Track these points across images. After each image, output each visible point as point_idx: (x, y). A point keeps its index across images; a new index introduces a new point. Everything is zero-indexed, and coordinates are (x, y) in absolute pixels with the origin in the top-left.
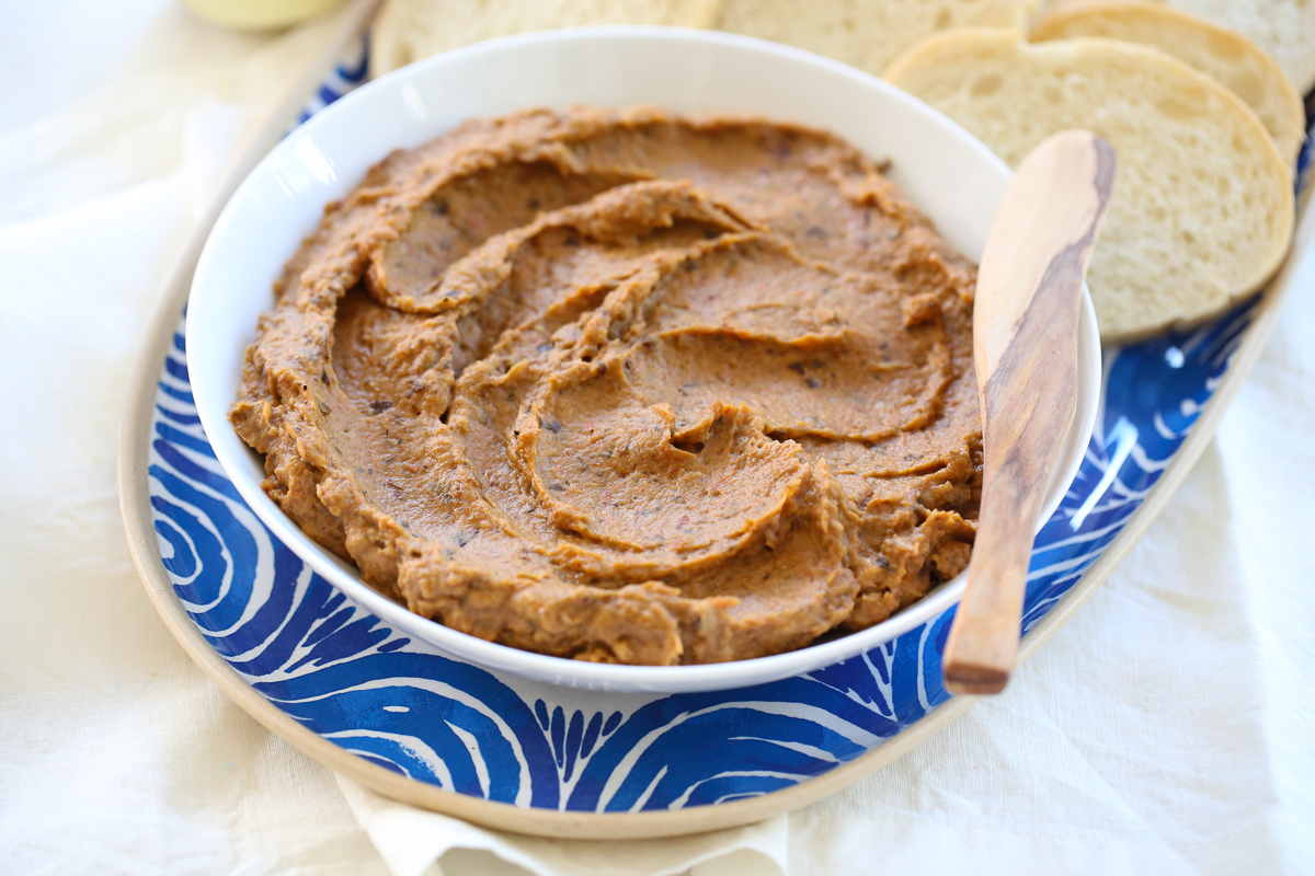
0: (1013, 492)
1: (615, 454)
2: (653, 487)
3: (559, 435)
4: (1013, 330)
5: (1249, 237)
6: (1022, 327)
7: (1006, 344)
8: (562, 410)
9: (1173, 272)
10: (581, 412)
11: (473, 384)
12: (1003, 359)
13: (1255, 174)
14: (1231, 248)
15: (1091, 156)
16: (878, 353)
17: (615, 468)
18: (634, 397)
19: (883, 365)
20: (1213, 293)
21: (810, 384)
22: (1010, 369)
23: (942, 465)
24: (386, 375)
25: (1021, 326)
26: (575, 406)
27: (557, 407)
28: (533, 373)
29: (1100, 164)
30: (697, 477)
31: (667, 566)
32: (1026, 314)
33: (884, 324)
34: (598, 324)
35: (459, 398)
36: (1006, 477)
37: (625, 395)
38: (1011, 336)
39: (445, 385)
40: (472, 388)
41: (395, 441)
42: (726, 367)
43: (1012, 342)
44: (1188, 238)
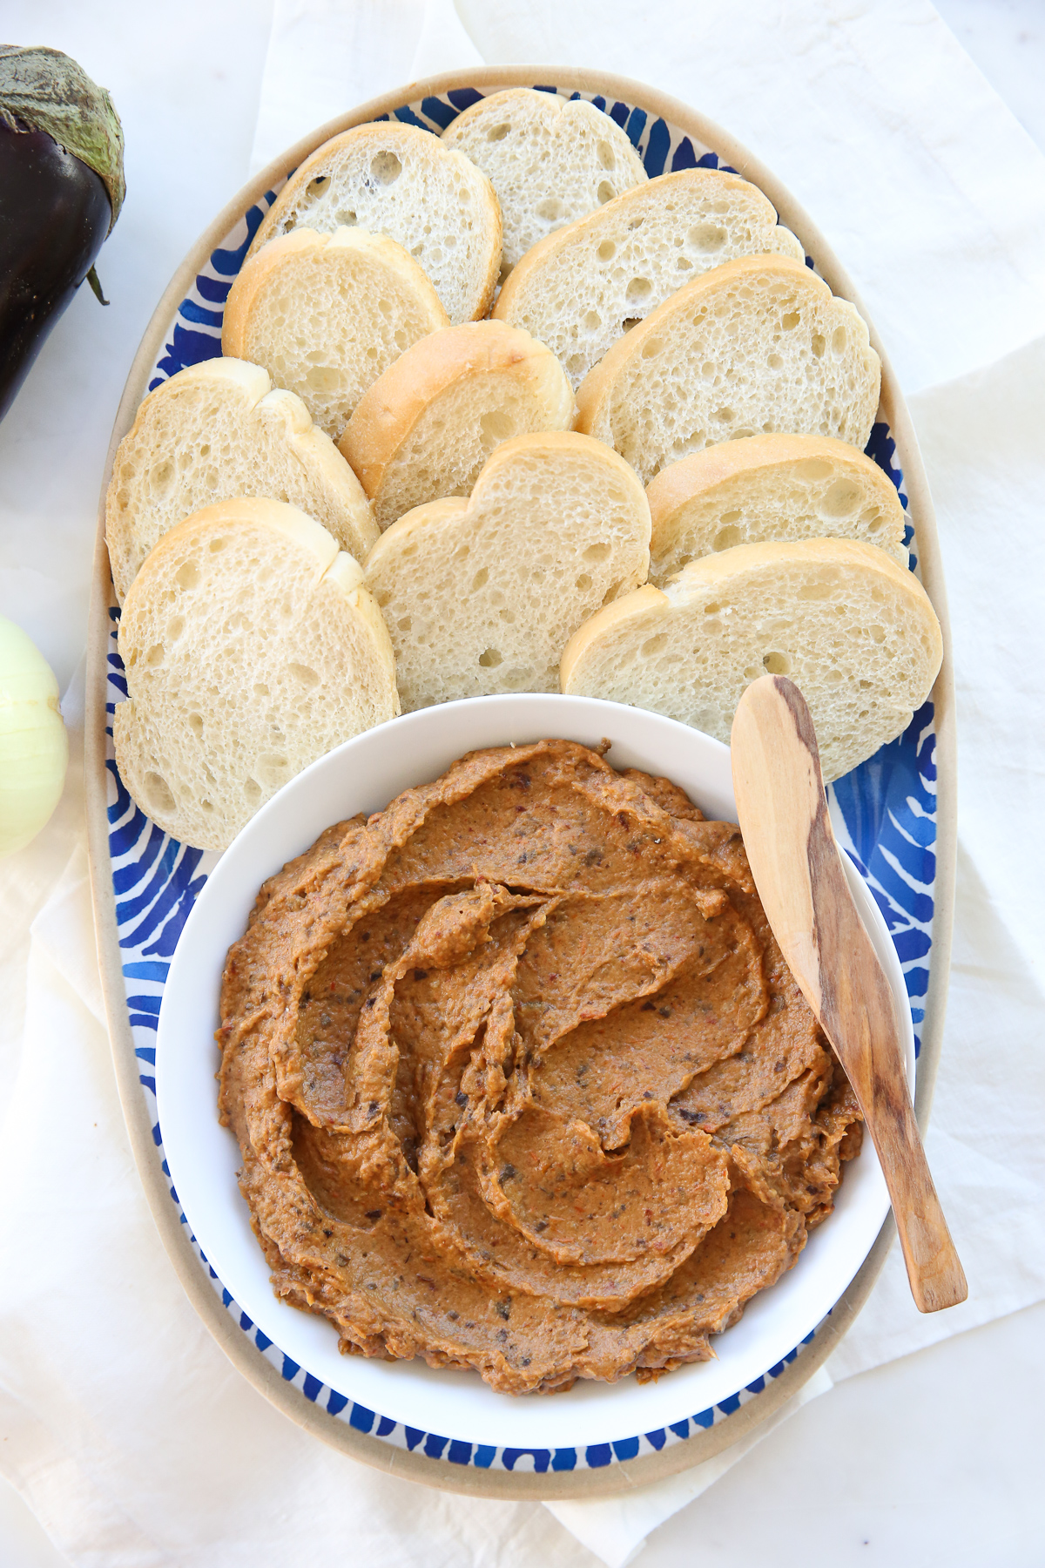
0: (894, 1124)
1: (568, 1178)
2: (610, 1188)
3: (518, 1176)
4: (814, 946)
5: (913, 662)
6: (820, 940)
7: (816, 964)
8: (507, 1154)
9: (863, 714)
10: (521, 1147)
11: (435, 1176)
12: (822, 983)
13: (901, 612)
14: (902, 677)
15: (782, 704)
16: (701, 962)
17: (572, 1186)
18: (553, 1119)
19: (710, 969)
20: (902, 716)
21: (665, 1015)
22: (831, 992)
23: (808, 1071)
24: (363, 1189)
25: (818, 937)
26: (514, 1145)
27: (502, 1155)
28: (470, 1138)
29: (792, 708)
30: (638, 1170)
31: (665, 1278)
32: (816, 922)
33: (691, 928)
34: (497, 1079)
35: (431, 1191)
36: (881, 1112)
37: (546, 1119)
38: (816, 953)
39: (415, 1188)
40: (436, 1179)
41: (403, 1242)
42: (597, 1036)
43: (820, 959)
44: (865, 684)
